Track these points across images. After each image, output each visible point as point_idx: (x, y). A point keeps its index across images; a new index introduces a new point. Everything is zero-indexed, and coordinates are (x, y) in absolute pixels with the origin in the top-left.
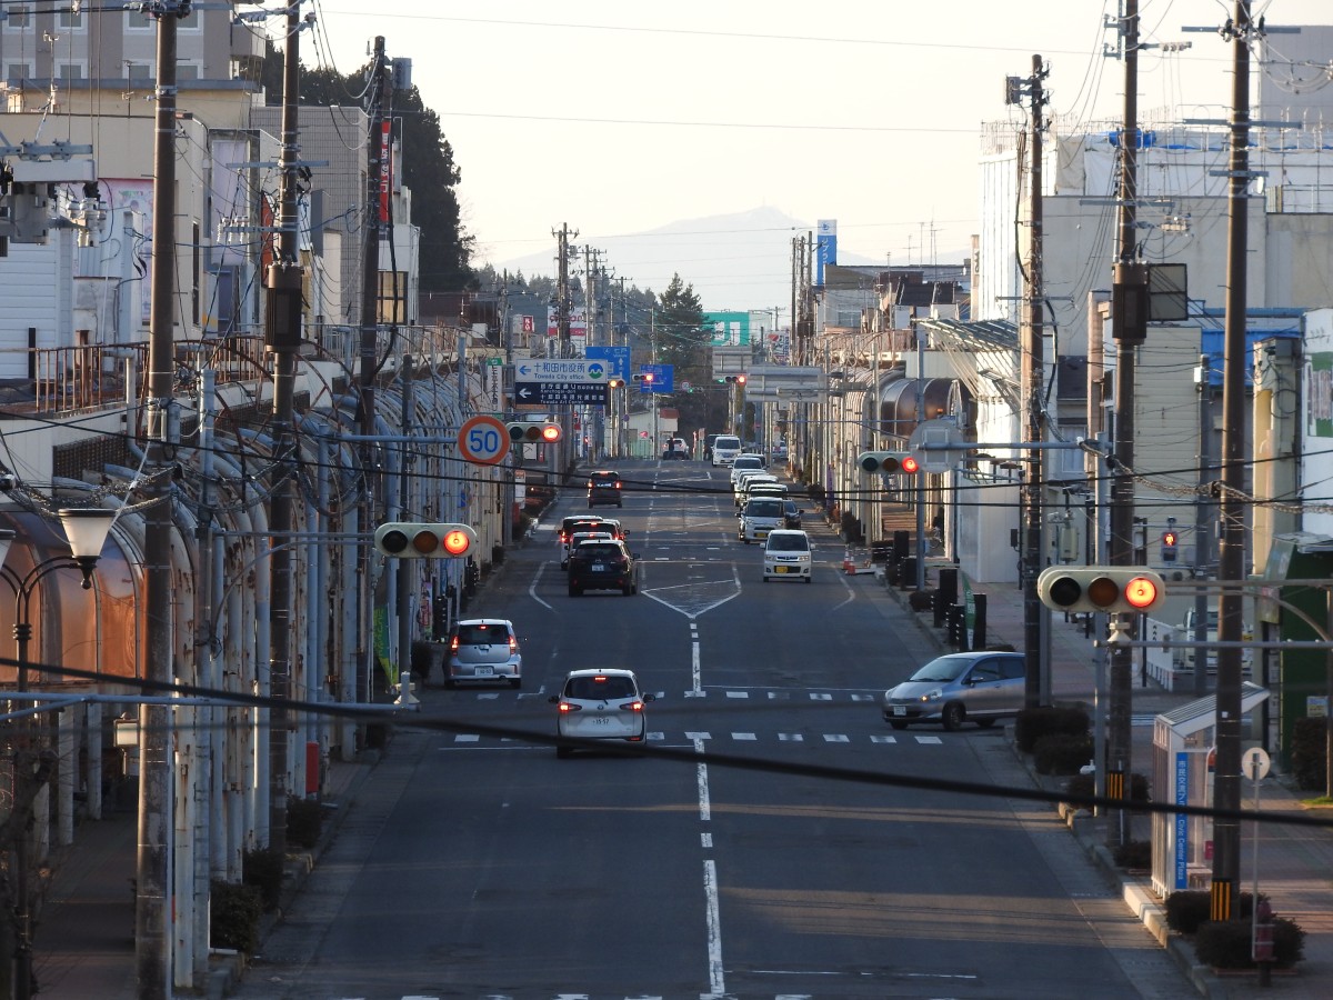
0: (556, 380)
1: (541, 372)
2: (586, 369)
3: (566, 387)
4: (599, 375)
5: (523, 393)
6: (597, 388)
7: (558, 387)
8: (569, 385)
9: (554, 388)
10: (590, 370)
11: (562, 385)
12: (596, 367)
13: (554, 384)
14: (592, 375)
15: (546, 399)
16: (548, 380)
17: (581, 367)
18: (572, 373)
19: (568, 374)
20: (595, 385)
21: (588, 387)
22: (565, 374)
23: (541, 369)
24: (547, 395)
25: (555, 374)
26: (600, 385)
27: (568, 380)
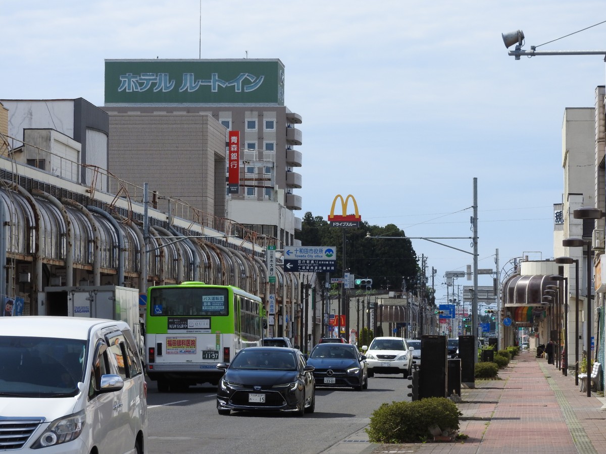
0: (307, 258)
1: (299, 254)
2: (324, 252)
3: (312, 262)
4: (331, 255)
5: (288, 266)
6: (330, 262)
7: (308, 262)
8: (314, 261)
9: (306, 263)
10: (326, 253)
11: (310, 261)
12: (329, 251)
13: (306, 261)
14: (327, 255)
15: (301, 269)
16: (302, 258)
17: (321, 251)
18: (316, 254)
19: (314, 255)
20: (329, 261)
21: (325, 263)
22: (312, 255)
23: (298, 252)
24: (302, 267)
25: (307, 255)
26: (332, 261)
27: (314, 258)
